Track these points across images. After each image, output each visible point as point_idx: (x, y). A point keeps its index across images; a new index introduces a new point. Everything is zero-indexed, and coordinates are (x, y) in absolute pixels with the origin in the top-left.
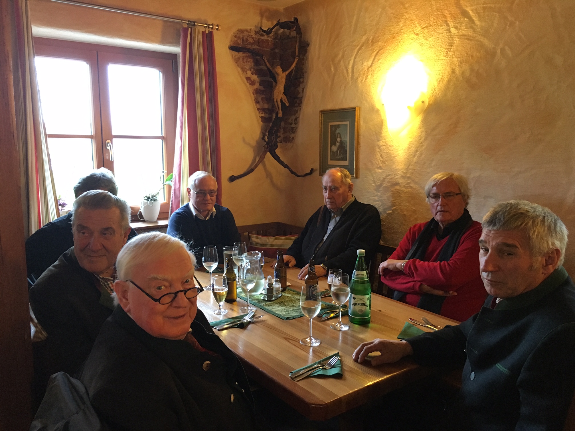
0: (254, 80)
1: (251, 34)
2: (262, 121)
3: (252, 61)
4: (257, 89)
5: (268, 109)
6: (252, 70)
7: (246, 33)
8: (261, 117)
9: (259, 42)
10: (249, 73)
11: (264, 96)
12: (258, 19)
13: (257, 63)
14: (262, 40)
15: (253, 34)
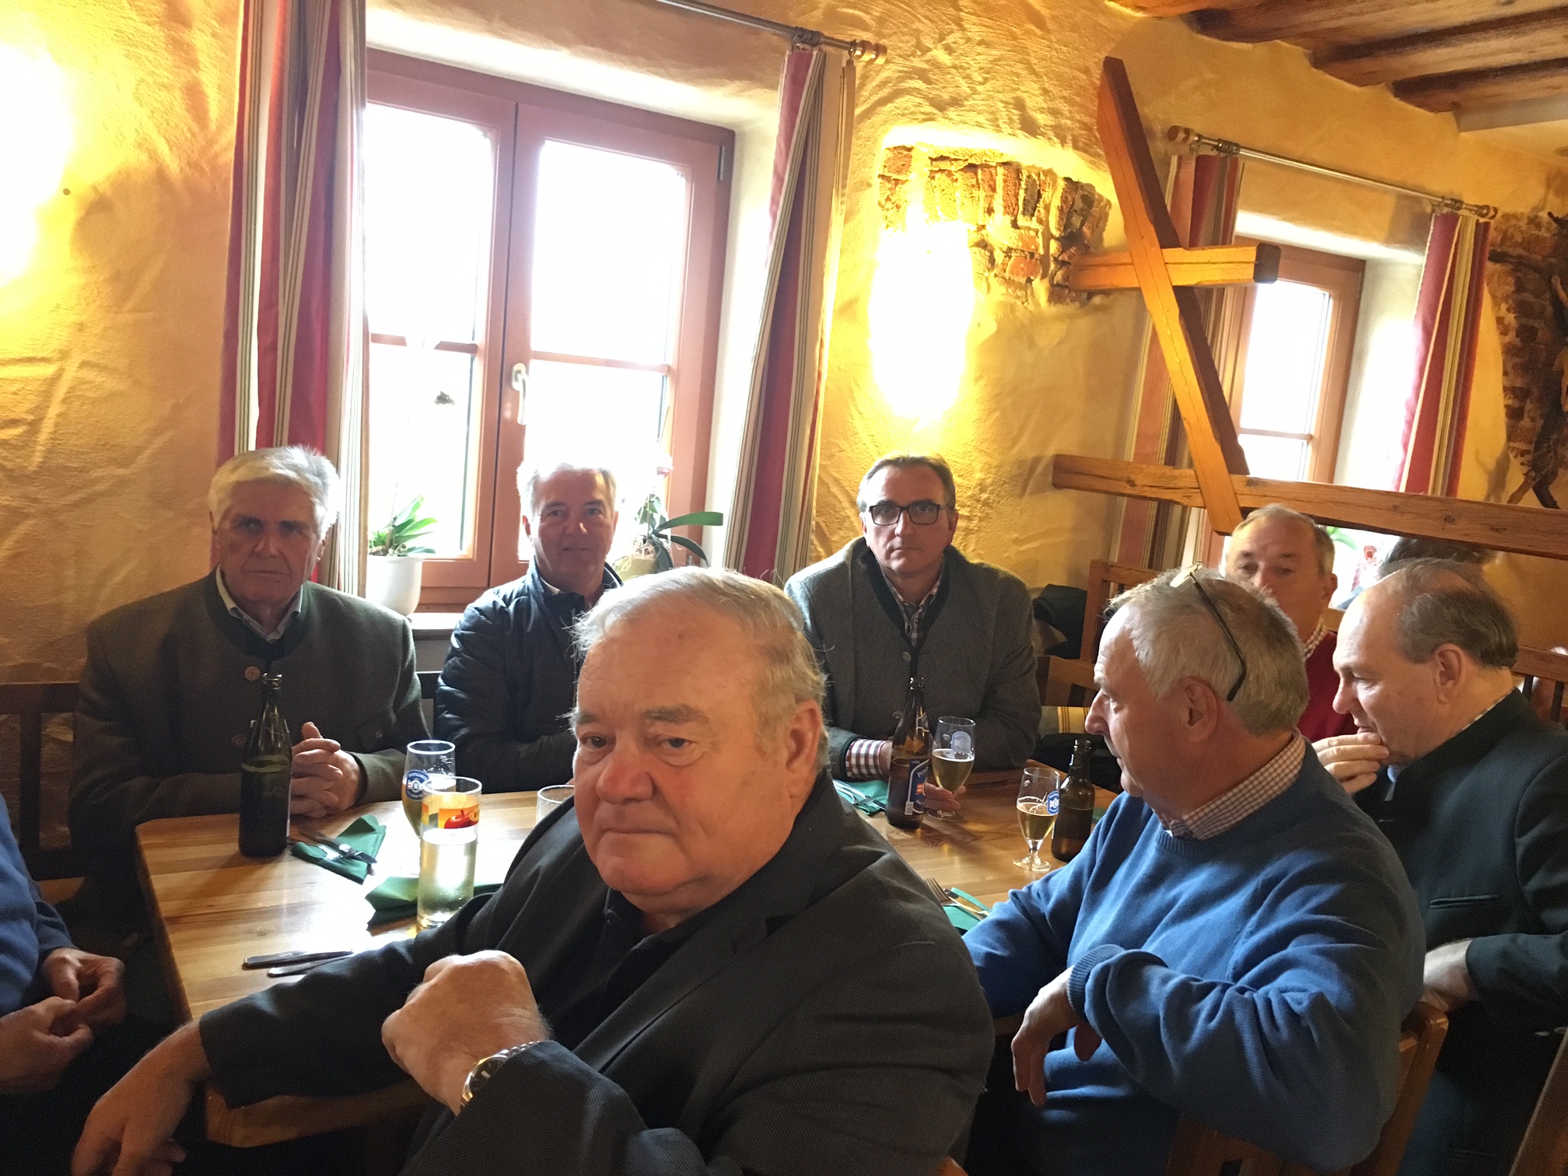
0: (1509, 324)
1: (1521, 224)
2: (1507, 415)
3: (1513, 281)
4: (1509, 343)
5: (1521, 389)
6: (1511, 301)
7: (1513, 222)
8: (1507, 406)
9: (1527, 244)
10: (1504, 306)
11: (1517, 360)
12: (1540, 191)
13: (1520, 287)
14: (1538, 236)
15: (1523, 224)
